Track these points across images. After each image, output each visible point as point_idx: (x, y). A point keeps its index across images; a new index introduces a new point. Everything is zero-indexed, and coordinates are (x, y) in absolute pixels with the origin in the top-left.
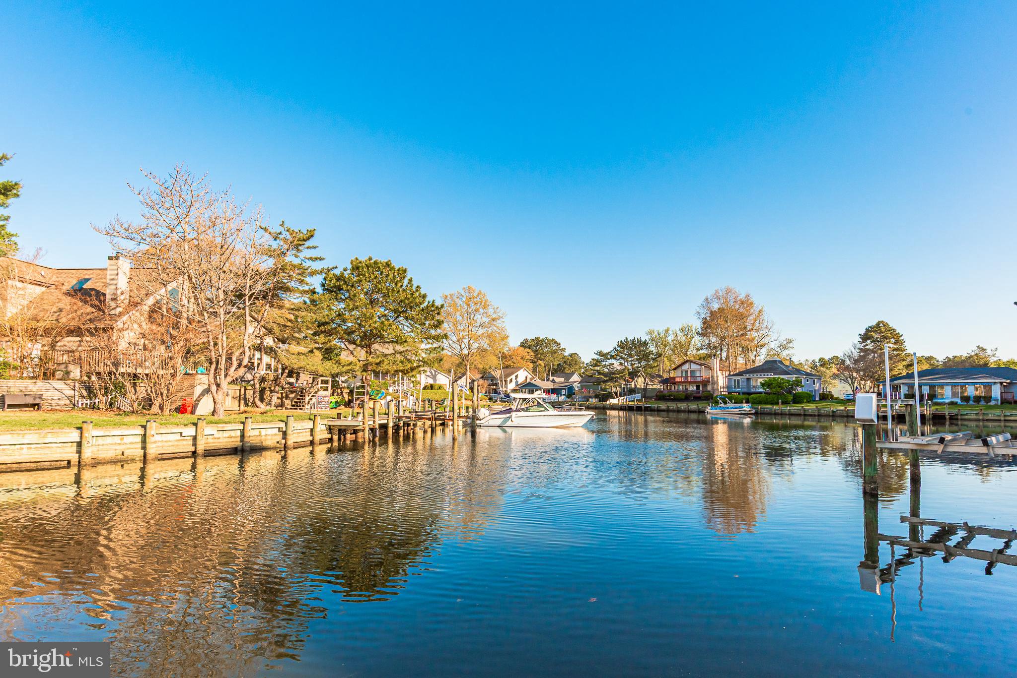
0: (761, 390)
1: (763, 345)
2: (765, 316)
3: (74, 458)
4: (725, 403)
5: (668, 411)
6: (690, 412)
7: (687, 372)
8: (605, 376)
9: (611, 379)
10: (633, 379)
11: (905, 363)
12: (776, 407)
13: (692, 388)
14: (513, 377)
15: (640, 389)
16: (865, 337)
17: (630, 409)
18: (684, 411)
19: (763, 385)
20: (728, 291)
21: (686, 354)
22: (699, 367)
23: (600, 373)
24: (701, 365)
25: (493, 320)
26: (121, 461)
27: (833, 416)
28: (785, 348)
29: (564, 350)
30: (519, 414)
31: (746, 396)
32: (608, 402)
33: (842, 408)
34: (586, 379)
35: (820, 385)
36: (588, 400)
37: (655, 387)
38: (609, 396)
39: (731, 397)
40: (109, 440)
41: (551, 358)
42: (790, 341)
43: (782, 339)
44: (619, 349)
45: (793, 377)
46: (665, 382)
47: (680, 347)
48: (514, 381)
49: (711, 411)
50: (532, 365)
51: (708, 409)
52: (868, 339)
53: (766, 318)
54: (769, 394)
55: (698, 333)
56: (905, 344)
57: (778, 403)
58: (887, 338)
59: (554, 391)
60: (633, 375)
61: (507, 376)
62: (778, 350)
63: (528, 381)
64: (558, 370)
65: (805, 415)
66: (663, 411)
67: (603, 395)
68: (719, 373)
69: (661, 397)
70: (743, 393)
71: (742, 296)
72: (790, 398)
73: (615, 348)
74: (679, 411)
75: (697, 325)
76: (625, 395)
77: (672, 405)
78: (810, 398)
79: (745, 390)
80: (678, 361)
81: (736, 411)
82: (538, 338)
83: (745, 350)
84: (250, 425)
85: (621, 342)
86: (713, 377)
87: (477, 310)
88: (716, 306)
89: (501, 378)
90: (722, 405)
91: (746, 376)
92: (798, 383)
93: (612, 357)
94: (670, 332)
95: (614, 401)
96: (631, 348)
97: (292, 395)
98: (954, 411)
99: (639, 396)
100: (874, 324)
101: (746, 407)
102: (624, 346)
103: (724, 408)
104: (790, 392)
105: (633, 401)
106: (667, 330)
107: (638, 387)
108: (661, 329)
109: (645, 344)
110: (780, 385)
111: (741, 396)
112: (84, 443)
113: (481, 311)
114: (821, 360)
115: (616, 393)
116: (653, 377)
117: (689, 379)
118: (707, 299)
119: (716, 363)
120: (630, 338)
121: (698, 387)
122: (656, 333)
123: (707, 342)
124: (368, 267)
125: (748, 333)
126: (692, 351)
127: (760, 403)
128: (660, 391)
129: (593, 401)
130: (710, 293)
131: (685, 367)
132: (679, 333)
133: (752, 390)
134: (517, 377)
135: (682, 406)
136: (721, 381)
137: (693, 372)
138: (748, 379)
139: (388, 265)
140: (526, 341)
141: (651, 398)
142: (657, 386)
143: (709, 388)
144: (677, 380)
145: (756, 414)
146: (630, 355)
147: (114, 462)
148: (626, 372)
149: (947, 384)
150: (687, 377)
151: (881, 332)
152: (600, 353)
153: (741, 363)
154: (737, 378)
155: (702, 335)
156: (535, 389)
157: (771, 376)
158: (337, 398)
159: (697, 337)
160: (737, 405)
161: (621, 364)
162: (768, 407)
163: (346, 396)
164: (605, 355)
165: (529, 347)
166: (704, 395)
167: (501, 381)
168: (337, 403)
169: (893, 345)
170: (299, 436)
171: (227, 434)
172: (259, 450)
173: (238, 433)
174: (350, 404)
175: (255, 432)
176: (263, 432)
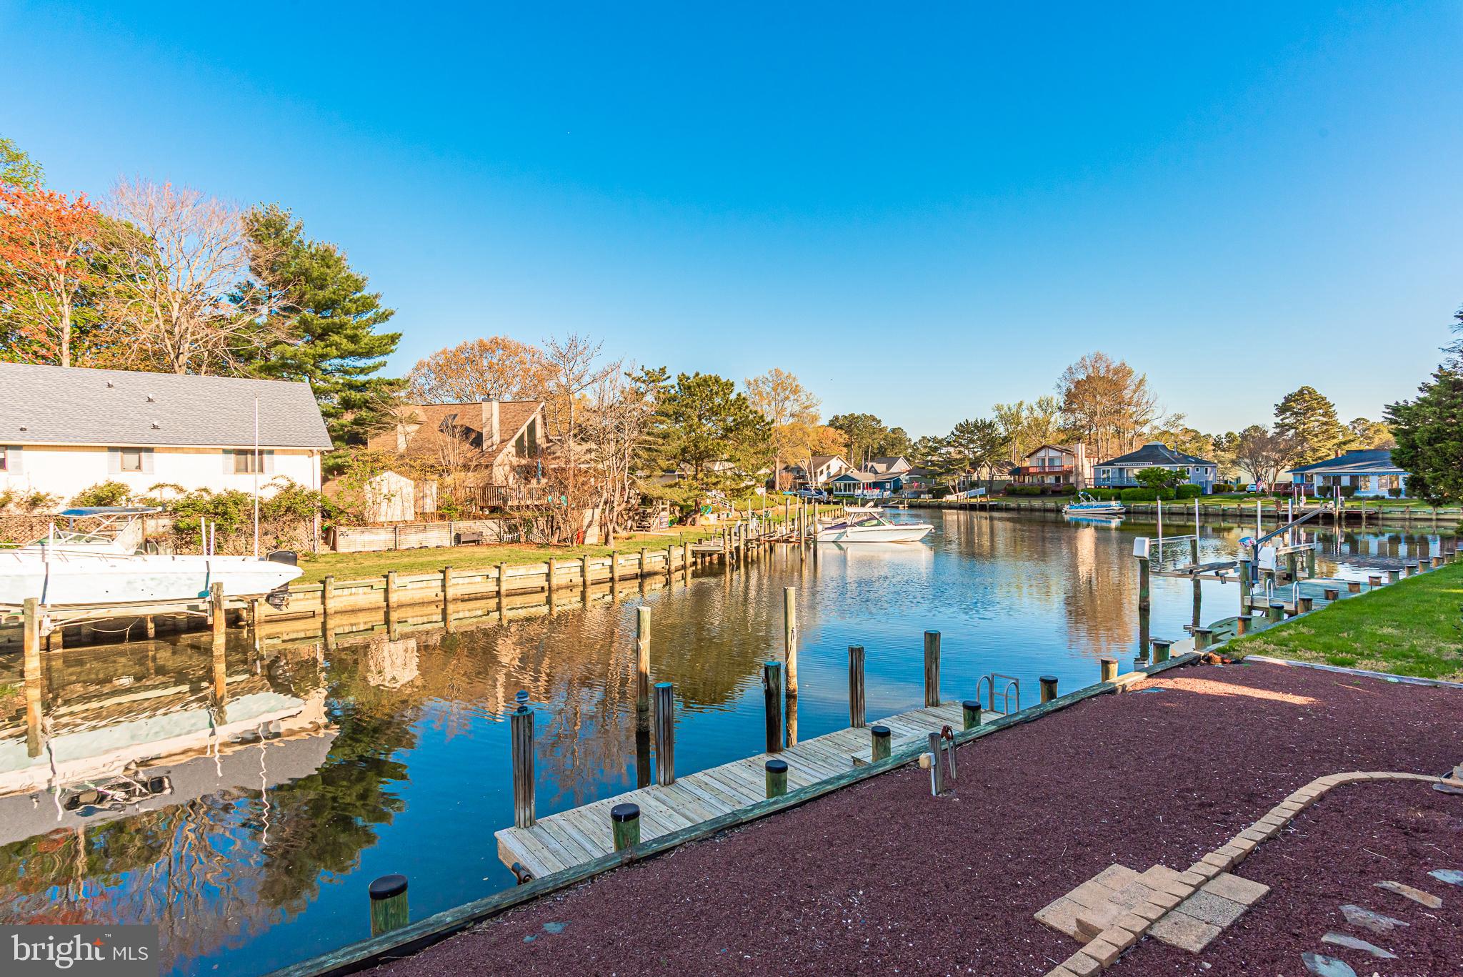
0: (1136, 482)
1: (1146, 422)
2: (1147, 387)
3: (546, 585)
4: (1088, 499)
5: (1019, 509)
6: (1046, 510)
7: (1043, 460)
8: (941, 467)
9: (948, 471)
10: (975, 469)
11: (1336, 441)
12: (1154, 504)
13: (1050, 480)
14: (824, 467)
15: (985, 481)
16: (1282, 410)
17: (972, 507)
18: (1039, 510)
19: (1138, 477)
20: (1098, 358)
21: (1044, 436)
22: (1059, 454)
23: (933, 464)
24: (1062, 451)
25: (806, 408)
26: (570, 587)
27: (1223, 515)
28: (1172, 428)
29: (885, 427)
30: (854, 529)
31: (1117, 491)
32: (944, 500)
33: (1235, 506)
34: (916, 471)
35: (1215, 475)
36: (919, 497)
37: (1003, 478)
38: (946, 491)
40: (563, 571)
41: (870, 440)
43: (1169, 415)
44: (958, 433)
45: (1177, 467)
46: (1017, 472)
47: (1038, 426)
48: (825, 472)
49: (1071, 511)
50: (845, 450)
51: (1066, 508)
52: (1288, 410)
53: (1147, 389)
54: (1146, 488)
55: (1060, 409)
56: (1338, 416)
57: (1156, 500)
58: (1314, 409)
59: (877, 485)
60: (975, 464)
61: (817, 466)
62: (1164, 429)
63: (843, 472)
64: (881, 454)
65: (1188, 514)
66: (1013, 509)
67: (938, 490)
68: (1085, 460)
69: (1011, 492)
70: (1114, 487)
71: (1116, 364)
72: (1172, 492)
73: (953, 433)
74: (1032, 510)
75: (1059, 399)
76: (965, 490)
77: (1024, 503)
78: (1199, 492)
79: (1117, 483)
80: (1034, 445)
81: (1103, 510)
82: (852, 415)
83: (1120, 430)
84: (646, 554)
85: (960, 425)
86: (1077, 467)
87: (787, 398)
88: (1082, 377)
89: (810, 468)
90: (1085, 503)
91: (1119, 465)
92: (1183, 474)
93: (949, 443)
94: (1024, 407)
95: (951, 498)
96: (973, 431)
97: (637, 518)
98: (1374, 509)
99: (982, 490)
100: (1296, 391)
101: (1115, 505)
102: (963, 429)
103: (1087, 507)
104: (1172, 486)
105: (975, 497)
106: (1021, 404)
107: (982, 479)
108: (1013, 403)
109: (991, 425)
110: (1159, 477)
111: (1111, 491)
112: (552, 573)
113: (792, 398)
114: (1229, 435)
115: (954, 487)
116: (1000, 466)
117: (1047, 470)
118: (1070, 368)
119: (1081, 448)
120: (972, 420)
121: (1058, 479)
122: (1006, 408)
123: (1072, 419)
124: (699, 386)
125: (1125, 408)
126: (1052, 431)
127: (1134, 499)
128: (1010, 485)
129: (926, 498)
130: (1074, 361)
131: (1041, 454)
132: (1035, 407)
133: (1126, 484)
134: (828, 467)
135: (1037, 503)
136: (1088, 473)
137: (1051, 460)
138: (1121, 470)
139: (717, 380)
140: (836, 418)
141: (998, 492)
142: (1007, 477)
143: (1072, 480)
144: (1031, 470)
145: (1127, 513)
146: (972, 441)
147: (567, 587)
148: (967, 462)
149: (1373, 474)
150: (1043, 467)
151: (1305, 401)
152: (934, 439)
153: (1112, 449)
154: (1106, 468)
155: (1065, 411)
156: (852, 482)
157: (1148, 465)
158: (672, 517)
159: (1058, 414)
160: (1104, 503)
161: (960, 452)
162: (1143, 505)
163: (677, 513)
164: (940, 442)
165: (841, 427)
166: (1066, 489)
167: (810, 473)
168: (672, 522)
169: (1321, 418)
170: (676, 562)
171: (630, 562)
172: (651, 574)
173: (637, 561)
175: (648, 560)
176: (653, 560)
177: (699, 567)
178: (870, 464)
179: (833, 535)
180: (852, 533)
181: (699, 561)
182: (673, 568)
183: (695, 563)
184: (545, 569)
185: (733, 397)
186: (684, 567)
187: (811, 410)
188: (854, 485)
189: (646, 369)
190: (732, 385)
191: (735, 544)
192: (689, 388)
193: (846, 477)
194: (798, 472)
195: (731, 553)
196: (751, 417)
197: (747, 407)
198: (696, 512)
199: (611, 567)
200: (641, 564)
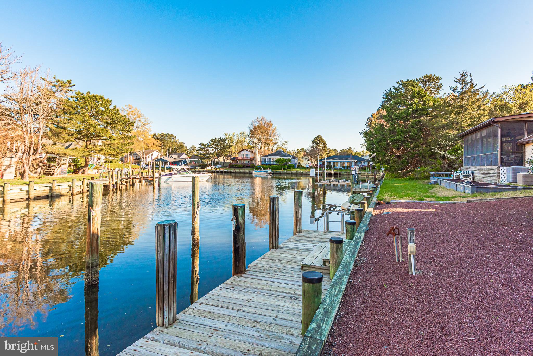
0: (275, 163)
1: (276, 143)
2: (277, 130)
4: (261, 169)
5: (235, 173)
6: (245, 173)
7: (243, 154)
8: (205, 156)
9: (208, 157)
10: (218, 157)
12: (281, 171)
13: (245, 162)
14: (150, 155)
15: (221, 162)
16: (314, 142)
17: (217, 172)
18: (243, 173)
19: (276, 161)
20: (262, 118)
21: (243, 146)
22: (249, 152)
23: (201, 154)
24: (250, 151)
25: (144, 125)
27: (302, 174)
28: (284, 145)
29: (178, 140)
30: (176, 176)
31: (269, 166)
32: (206, 169)
33: (305, 171)
34: (193, 158)
35: (297, 161)
36: (195, 168)
37: (228, 161)
38: (206, 166)
39: (263, 167)
41: (171, 145)
42: (286, 142)
43: (283, 141)
44: (212, 142)
45: (287, 158)
46: (233, 159)
47: (240, 142)
48: (150, 157)
49: (254, 173)
50: (160, 148)
51: (253, 172)
53: (277, 131)
54: (278, 165)
55: (248, 136)
57: (282, 169)
58: (321, 142)
59: (174, 163)
60: (218, 155)
61: (146, 154)
62: (282, 146)
63: (159, 158)
64: (174, 152)
65: (292, 174)
66: (233, 173)
67: (203, 165)
68: (258, 155)
69: (231, 166)
70: (268, 165)
71: (268, 121)
72: (286, 167)
74: (240, 173)
75: (248, 132)
76: (214, 165)
77: (237, 170)
78: (293, 167)
79: (269, 164)
80: (240, 149)
81: (265, 173)
82: (163, 133)
83: (269, 145)
84: (56, 184)
85: (213, 139)
86: (255, 157)
88: (256, 124)
89: (143, 155)
90: (260, 170)
91: (269, 157)
92: (289, 161)
93: (208, 146)
94: (235, 135)
95: (209, 168)
96: (217, 142)
97: (44, 168)
98: (340, 172)
99: (220, 166)
100: (317, 136)
101: (269, 171)
102: (214, 141)
103: (260, 171)
104: (286, 164)
105: (219, 168)
106: (234, 134)
107: (220, 161)
108: (231, 133)
109: (224, 140)
110: (283, 162)
111: (267, 166)
113: (138, 119)
114: (297, 150)
115: (210, 164)
116: (227, 156)
117: (245, 158)
118: (253, 121)
119: (256, 151)
120: (217, 137)
121: (248, 162)
122: (228, 135)
123: (252, 140)
125: (270, 138)
126: (246, 144)
127: (275, 169)
128: (231, 164)
129: (198, 168)
130: (254, 119)
131: (243, 152)
132: (239, 135)
133: (272, 163)
134: (152, 155)
135: (242, 170)
136: (259, 159)
137: (246, 154)
138: (270, 159)
140: (155, 135)
141: (226, 167)
142: (229, 161)
143: (253, 162)
144: (239, 158)
145: (273, 174)
146: (217, 146)
148: (215, 154)
149: (339, 161)
150: (243, 157)
151: (319, 140)
152: (202, 144)
153: (266, 151)
154: (265, 158)
155: (250, 137)
156: (164, 162)
157: (279, 157)
158: (69, 169)
159: (248, 138)
160: (266, 170)
161: (212, 150)
162: (278, 171)
163: (73, 167)
164: (204, 145)
165: (157, 138)
166: (250, 165)
167: (143, 157)
168: (69, 172)
169: (322, 145)
170: (77, 189)
171: (43, 189)
172: (59, 196)
173: (49, 188)
174: (74, 172)
175: (57, 188)
176: (61, 187)
178: (170, 156)
179: (165, 179)
180: (175, 178)
182: (75, 192)
185: (111, 107)
186: (82, 192)
187: (147, 126)
188: (165, 163)
189: (57, 77)
190: (111, 101)
191: (115, 181)
193: (161, 159)
194: (136, 157)
195: (113, 184)
196: (122, 118)
197: (119, 114)
198: (85, 167)
199: (28, 191)
200: (51, 190)
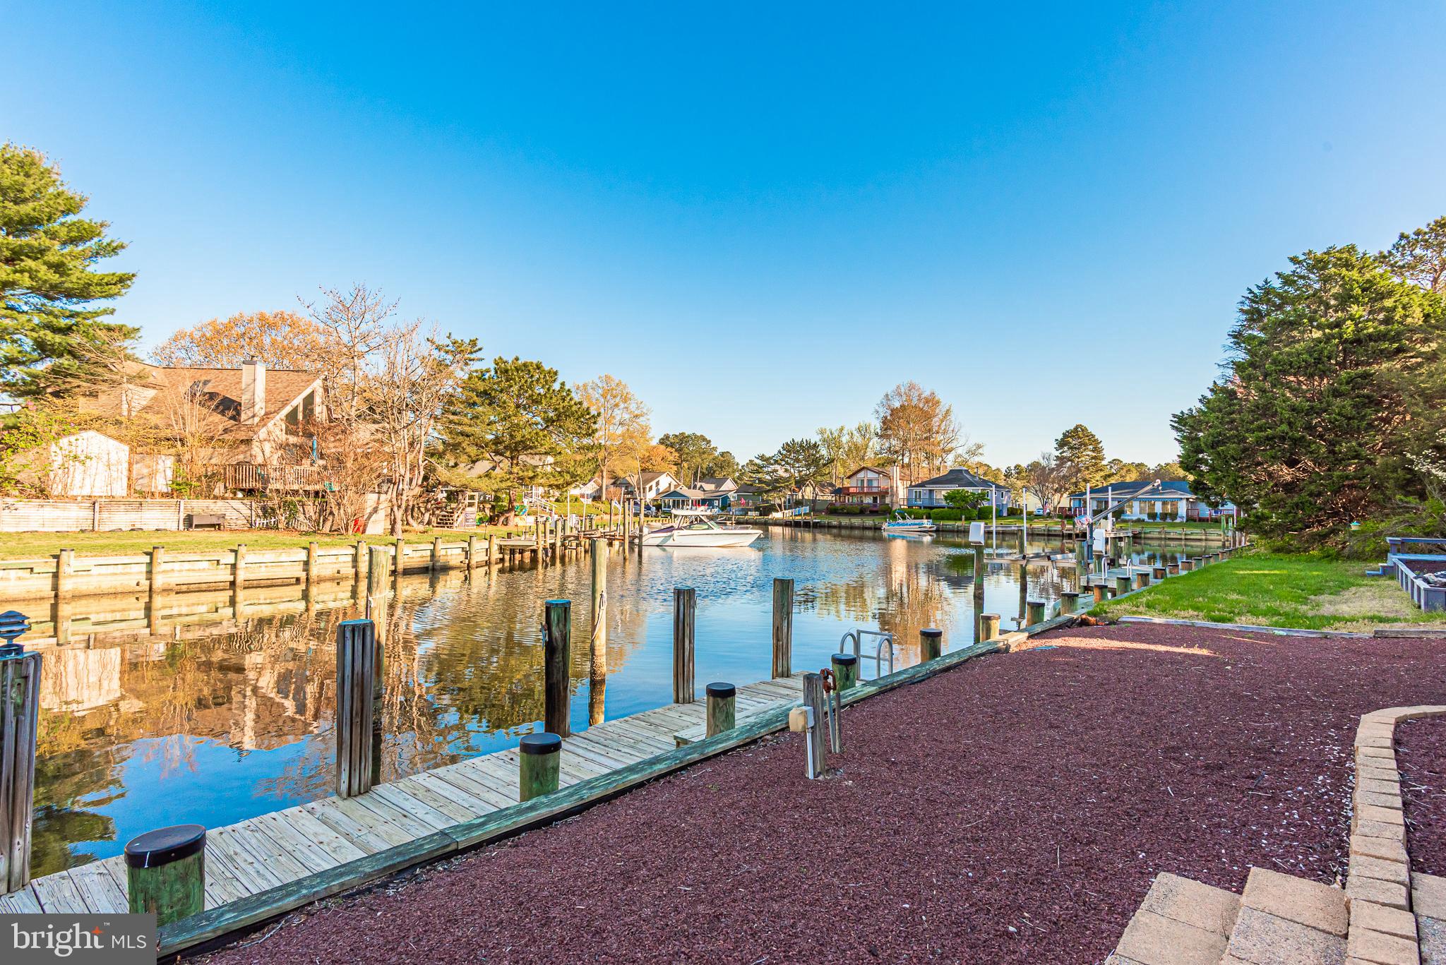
0: (944, 503)
1: (951, 450)
2: (952, 417)
3: (303, 575)
4: (904, 518)
5: (840, 527)
6: (865, 528)
7: (862, 481)
8: (768, 485)
9: (775, 489)
10: (800, 488)
11: (1102, 474)
12: (959, 523)
13: (868, 500)
14: (653, 483)
15: (809, 500)
16: (1062, 444)
17: (797, 525)
18: (858, 528)
19: (946, 498)
20: (912, 387)
21: (863, 459)
22: (876, 475)
23: (761, 481)
24: (879, 473)
25: (636, 416)
26: (337, 579)
28: (974, 454)
29: (715, 449)
30: (681, 532)
31: (928, 511)
32: (770, 517)
34: (744, 489)
35: (1009, 497)
36: (746, 514)
37: (825, 498)
38: (772, 508)
39: (912, 512)
40: (327, 559)
41: (699, 460)
42: (979, 447)
43: (971, 444)
44: (784, 452)
45: (979, 490)
46: (838, 492)
47: (857, 451)
48: (654, 488)
49: (888, 528)
50: (675, 468)
51: (885, 526)
52: (1065, 445)
53: (953, 419)
54: (952, 508)
55: (877, 434)
56: (1104, 452)
57: (960, 519)
58: (1085, 445)
59: (703, 502)
60: (801, 483)
61: (647, 481)
62: (966, 456)
63: (672, 489)
64: (708, 475)
66: (835, 527)
67: (765, 508)
68: (899, 482)
69: (833, 510)
70: (925, 507)
71: (926, 394)
72: (975, 513)
73: (780, 452)
74: (852, 528)
75: (876, 425)
76: (790, 508)
77: (845, 521)
79: (927, 504)
80: (854, 467)
81: (916, 528)
82: (683, 434)
83: (929, 457)
84: (441, 545)
85: (787, 444)
86: (892, 487)
87: (617, 405)
88: (897, 404)
89: (638, 484)
90: (901, 521)
91: (929, 487)
92: (983, 497)
93: (776, 462)
94: (845, 432)
95: (777, 515)
96: (798, 451)
97: (437, 513)
98: (1137, 529)
99: (806, 509)
100: (1072, 428)
101: (927, 523)
102: (790, 448)
103: (903, 525)
104: (974, 507)
105: (800, 515)
106: (842, 430)
107: (806, 498)
108: (835, 428)
109: (815, 446)
110: (964, 498)
111: (922, 511)
112: (312, 561)
113: (622, 406)
114: (1017, 467)
115: (780, 506)
116: (823, 486)
117: (865, 490)
118: (887, 395)
119: (896, 471)
120: (798, 440)
121: (875, 499)
122: (828, 432)
123: (887, 445)
124: (517, 370)
125: (934, 436)
126: (870, 454)
127: (942, 519)
128: (832, 504)
129: (753, 515)
130: (890, 389)
131: (861, 475)
132: (855, 433)
133: (935, 504)
134: (658, 484)
135: (856, 521)
136: (902, 493)
137: (870, 481)
138: (931, 491)
139: (538, 367)
140: (667, 437)
141: (821, 511)
142: (829, 497)
143: (888, 500)
144: (851, 490)
145: (937, 531)
146: (797, 460)
148: (793, 481)
150: (863, 487)
151: (1079, 438)
152: (762, 458)
153: (923, 472)
154: (918, 489)
155: (881, 437)
156: (681, 499)
157: (955, 487)
158: (481, 515)
159: (876, 439)
160: (917, 521)
161: (786, 470)
162: (950, 524)
163: (488, 512)
164: (767, 460)
165: (672, 445)
166: (881, 509)
167: (639, 489)
168: (481, 520)
169: (1091, 453)
170: (478, 557)
171: (419, 554)
172: (446, 569)
173: (429, 553)
174: (492, 520)
175: (443, 552)
176: (449, 552)
177: (507, 564)
178: (699, 485)
179: (658, 538)
180: (678, 537)
181: (507, 557)
182: (473, 562)
183: (502, 560)
184: (303, 556)
185: (556, 386)
186: (488, 563)
187: (641, 419)
188: (683, 501)
189: (453, 337)
190: (557, 373)
191: (549, 541)
192: (507, 371)
193: (675, 493)
194: (627, 488)
195: (545, 549)
196: (575, 408)
197: (571, 399)
198: (509, 510)
199: (394, 558)
200: (433, 556)
